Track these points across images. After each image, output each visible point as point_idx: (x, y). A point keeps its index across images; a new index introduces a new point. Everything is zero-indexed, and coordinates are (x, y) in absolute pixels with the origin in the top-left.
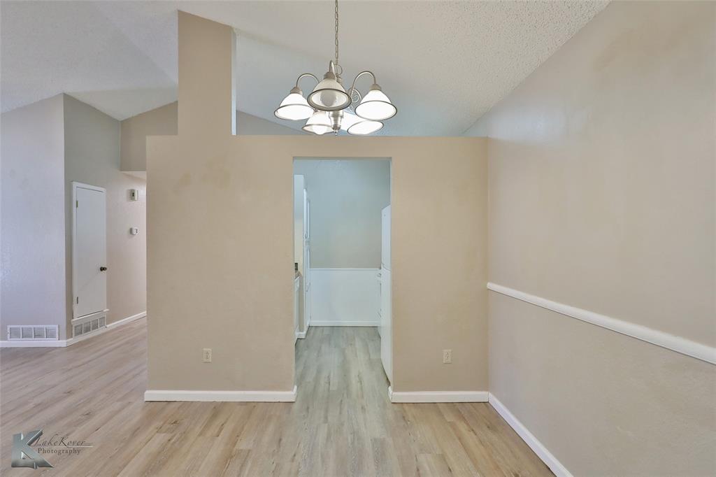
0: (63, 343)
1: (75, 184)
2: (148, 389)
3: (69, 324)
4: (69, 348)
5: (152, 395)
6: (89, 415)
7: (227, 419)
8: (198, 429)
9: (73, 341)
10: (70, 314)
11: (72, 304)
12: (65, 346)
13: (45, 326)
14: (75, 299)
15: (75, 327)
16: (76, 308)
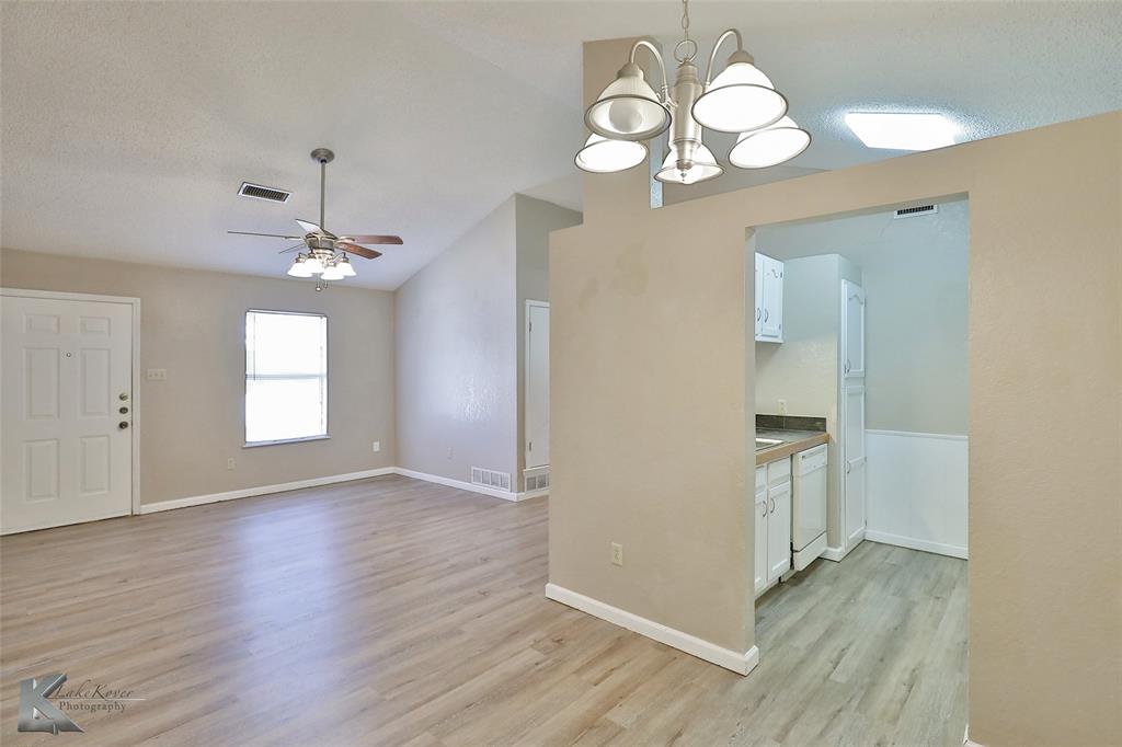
0: (513, 496)
1: (529, 302)
2: (553, 583)
3: (520, 474)
4: (520, 503)
5: (554, 590)
6: (485, 594)
7: (624, 664)
8: (577, 664)
9: (525, 496)
10: (522, 462)
11: (524, 450)
12: (515, 500)
13: (499, 473)
14: (528, 445)
15: (528, 479)
16: (528, 455)
